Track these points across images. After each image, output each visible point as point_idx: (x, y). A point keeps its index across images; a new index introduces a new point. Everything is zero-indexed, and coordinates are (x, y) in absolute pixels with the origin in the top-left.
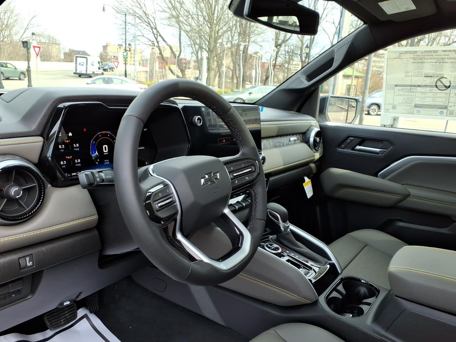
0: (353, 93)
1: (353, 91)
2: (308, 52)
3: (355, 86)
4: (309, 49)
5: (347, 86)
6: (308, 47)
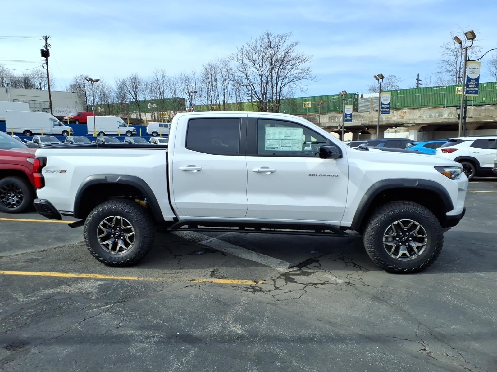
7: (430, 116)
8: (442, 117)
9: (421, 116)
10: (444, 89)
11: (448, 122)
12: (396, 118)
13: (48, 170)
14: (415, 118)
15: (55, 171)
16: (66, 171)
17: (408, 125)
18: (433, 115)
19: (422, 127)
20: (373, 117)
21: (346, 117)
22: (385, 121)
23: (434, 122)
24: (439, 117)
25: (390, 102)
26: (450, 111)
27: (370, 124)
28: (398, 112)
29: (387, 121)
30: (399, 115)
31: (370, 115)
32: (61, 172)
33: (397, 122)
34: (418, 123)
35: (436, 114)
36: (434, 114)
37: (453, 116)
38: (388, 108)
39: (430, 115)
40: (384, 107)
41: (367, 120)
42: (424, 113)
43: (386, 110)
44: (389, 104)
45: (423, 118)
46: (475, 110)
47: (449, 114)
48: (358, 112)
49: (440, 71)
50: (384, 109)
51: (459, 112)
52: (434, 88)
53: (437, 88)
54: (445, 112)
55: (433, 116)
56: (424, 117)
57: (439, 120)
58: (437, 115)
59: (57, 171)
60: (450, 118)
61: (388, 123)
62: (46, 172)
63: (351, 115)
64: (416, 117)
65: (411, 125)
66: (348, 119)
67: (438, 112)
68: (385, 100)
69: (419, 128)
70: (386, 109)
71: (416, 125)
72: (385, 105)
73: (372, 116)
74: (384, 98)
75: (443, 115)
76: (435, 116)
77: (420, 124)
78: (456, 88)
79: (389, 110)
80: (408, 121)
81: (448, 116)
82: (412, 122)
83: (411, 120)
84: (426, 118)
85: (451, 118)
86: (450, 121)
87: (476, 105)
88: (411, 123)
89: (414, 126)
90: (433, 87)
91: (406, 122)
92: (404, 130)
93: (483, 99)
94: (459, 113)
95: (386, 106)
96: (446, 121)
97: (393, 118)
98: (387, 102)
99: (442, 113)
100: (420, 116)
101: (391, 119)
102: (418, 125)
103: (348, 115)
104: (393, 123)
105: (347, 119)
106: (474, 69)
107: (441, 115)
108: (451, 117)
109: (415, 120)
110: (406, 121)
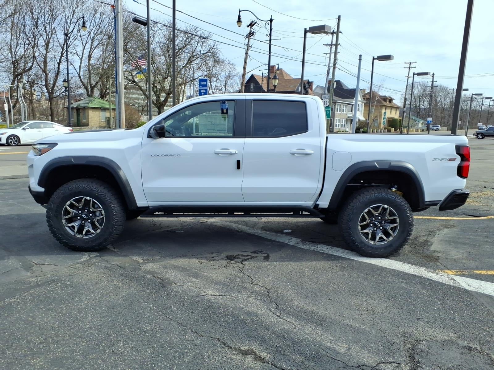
0: (113, 126)
1: (113, 123)
2: (67, 85)
3: (114, 118)
4: (67, 83)
5: (106, 119)
6: (66, 82)
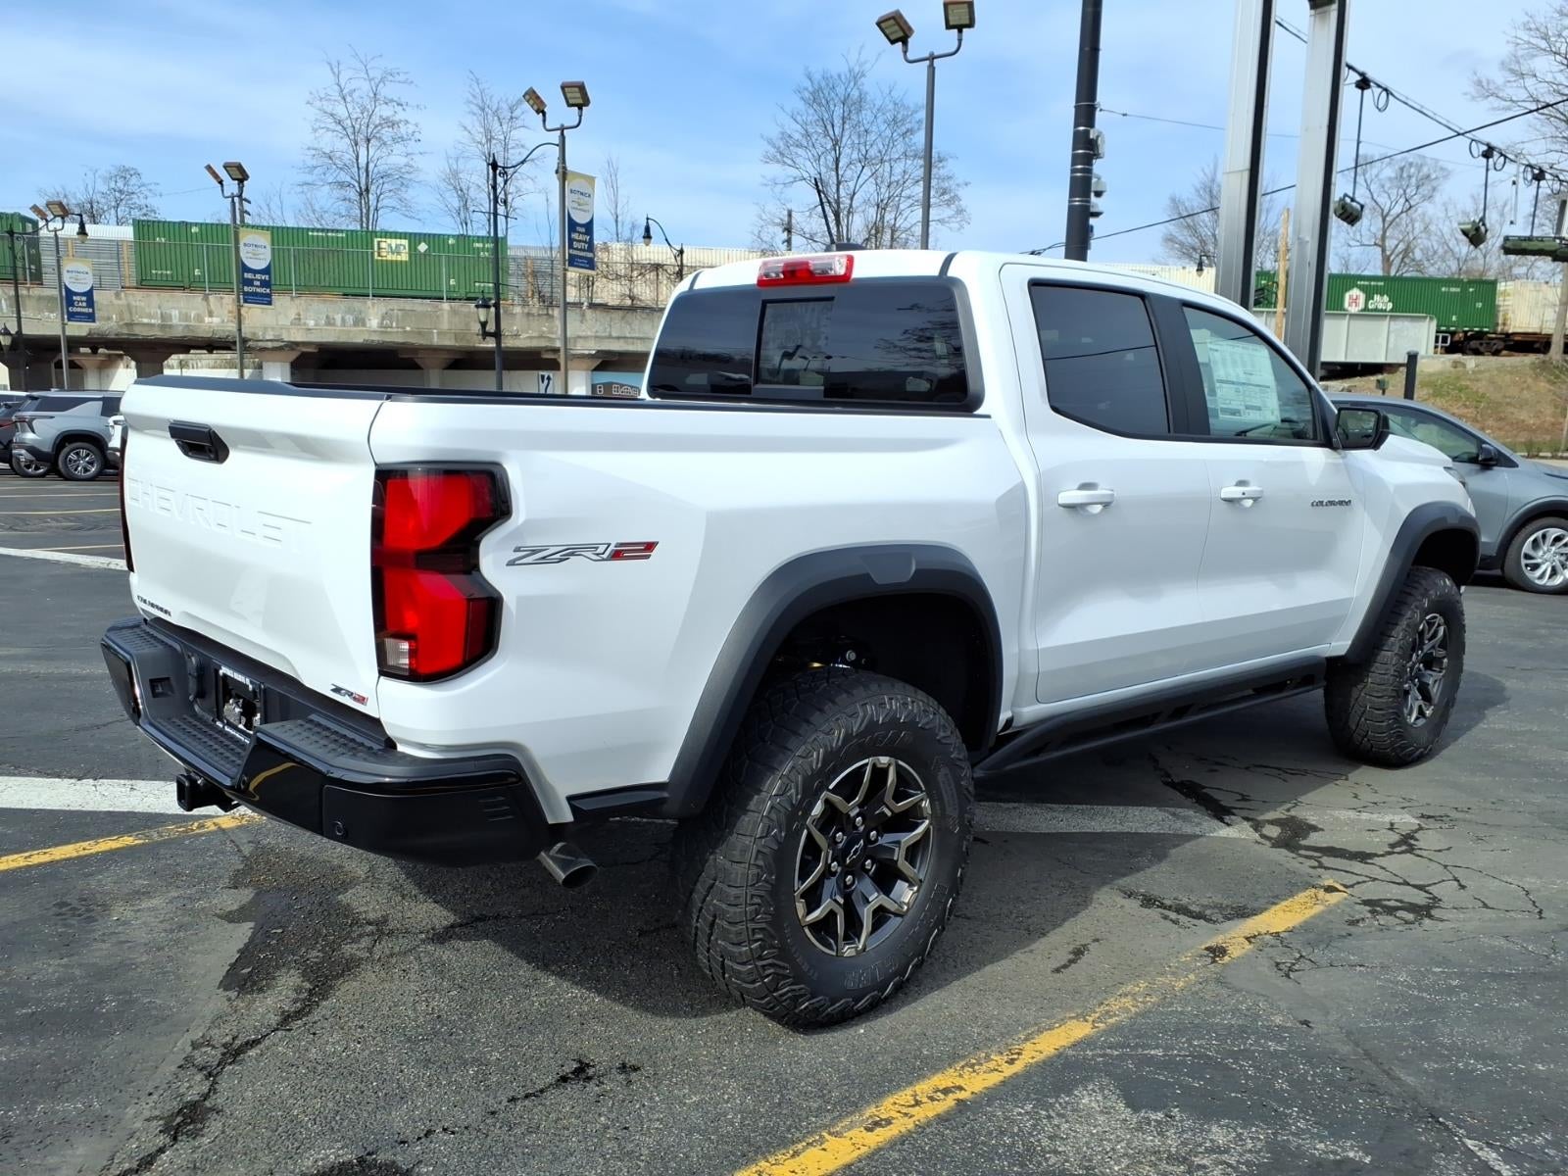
7: (330, 322)
8: (364, 325)
9: (300, 319)
10: (340, 240)
11: (384, 342)
12: (216, 320)
13: (532, 542)
14: (280, 323)
15: (571, 552)
16: (650, 546)
17: (260, 344)
18: (336, 317)
19: (303, 354)
20: (134, 311)
21: (70, 303)
22: (181, 328)
23: (342, 340)
24: (356, 324)
25: (270, 264)
26: (384, 311)
27: (123, 334)
28: (221, 298)
29: (187, 326)
30: (226, 312)
31: (120, 302)
32: (617, 555)
33: (223, 335)
34: (292, 340)
35: (347, 317)
36: (340, 316)
37: (394, 325)
38: (265, 284)
39: (327, 317)
40: (252, 280)
41: (109, 318)
42: (307, 309)
43: (258, 290)
44: (266, 271)
45: (305, 324)
46: (454, 312)
47: (383, 318)
48: (42, 284)
49: (309, 178)
50: (252, 285)
51: (482, 314)
52: (310, 233)
53: (320, 234)
54: (371, 311)
55: (339, 322)
56: (311, 323)
57: (358, 337)
58: (350, 319)
59: (594, 547)
60: (386, 332)
61: (190, 334)
62: (511, 563)
63: (89, 294)
64: (285, 321)
65: (269, 345)
66: (79, 310)
67: (349, 311)
68: (255, 256)
69: (293, 356)
70: (257, 286)
71: (286, 346)
72: (255, 272)
73: (129, 306)
74: (250, 249)
75: (367, 321)
76: (343, 320)
77: (297, 344)
78: (376, 240)
79: (268, 291)
80: (260, 333)
81: (381, 325)
82: (271, 338)
83: (269, 330)
84: (316, 325)
85: (390, 332)
86: (388, 339)
87: (454, 299)
88: (271, 340)
89: (280, 349)
90: (308, 229)
91: (254, 334)
92: (212, 363)
93: (451, 283)
94: (483, 319)
95: (258, 276)
96: (376, 338)
97: (207, 319)
98: (261, 265)
99: (363, 315)
100: (295, 319)
101: (201, 322)
102: (293, 345)
103: (77, 294)
104: (210, 335)
105: (75, 310)
106: (581, 197)
107: (360, 321)
108: (391, 327)
109: (284, 331)
110: (253, 330)
